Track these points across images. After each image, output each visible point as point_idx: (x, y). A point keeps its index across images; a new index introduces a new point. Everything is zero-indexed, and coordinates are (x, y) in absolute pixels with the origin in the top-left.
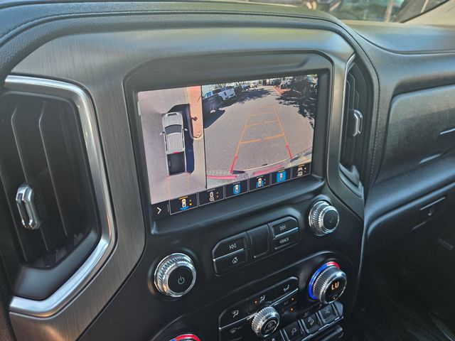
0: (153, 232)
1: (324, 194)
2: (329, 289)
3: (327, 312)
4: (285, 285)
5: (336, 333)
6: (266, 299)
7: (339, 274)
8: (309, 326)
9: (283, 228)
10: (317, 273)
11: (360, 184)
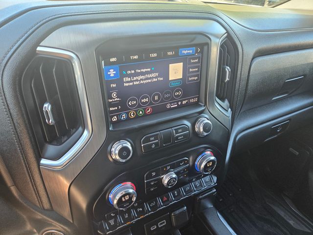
0: (110, 129)
1: (204, 114)
2: (206, 166)
3: (207, 180)
4: (181, 162)
5: (212, 192)
6: (170, 168)
7: (213, 158)
8: (196, 187)
9: (180, 131)
10: (200, 157)
11: (230, 110)
